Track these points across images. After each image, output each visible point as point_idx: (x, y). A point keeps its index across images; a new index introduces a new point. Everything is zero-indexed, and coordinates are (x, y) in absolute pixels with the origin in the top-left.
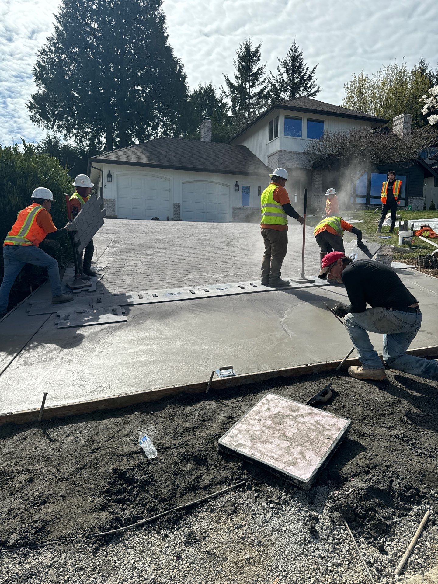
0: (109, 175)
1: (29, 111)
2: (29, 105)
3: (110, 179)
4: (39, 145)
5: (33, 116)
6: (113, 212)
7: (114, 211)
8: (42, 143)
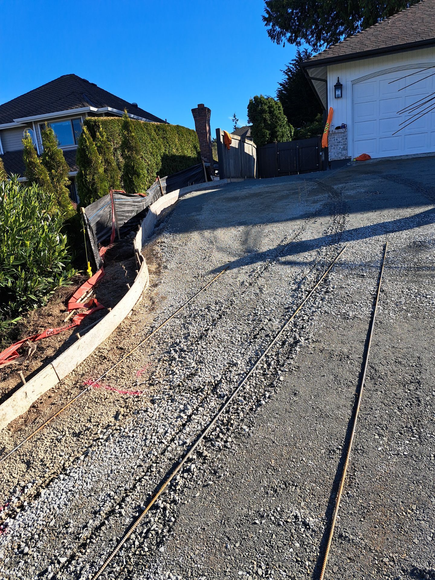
0: (339, 86)
1: (266, 25)
2: (267, 16)
3: (338, 93)
4: (289, 69)
5: (271, 30)
6: (344, 152)
7: (345, 149)
8: (291, 65)
